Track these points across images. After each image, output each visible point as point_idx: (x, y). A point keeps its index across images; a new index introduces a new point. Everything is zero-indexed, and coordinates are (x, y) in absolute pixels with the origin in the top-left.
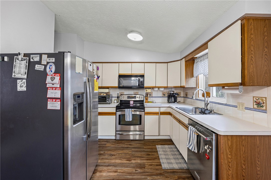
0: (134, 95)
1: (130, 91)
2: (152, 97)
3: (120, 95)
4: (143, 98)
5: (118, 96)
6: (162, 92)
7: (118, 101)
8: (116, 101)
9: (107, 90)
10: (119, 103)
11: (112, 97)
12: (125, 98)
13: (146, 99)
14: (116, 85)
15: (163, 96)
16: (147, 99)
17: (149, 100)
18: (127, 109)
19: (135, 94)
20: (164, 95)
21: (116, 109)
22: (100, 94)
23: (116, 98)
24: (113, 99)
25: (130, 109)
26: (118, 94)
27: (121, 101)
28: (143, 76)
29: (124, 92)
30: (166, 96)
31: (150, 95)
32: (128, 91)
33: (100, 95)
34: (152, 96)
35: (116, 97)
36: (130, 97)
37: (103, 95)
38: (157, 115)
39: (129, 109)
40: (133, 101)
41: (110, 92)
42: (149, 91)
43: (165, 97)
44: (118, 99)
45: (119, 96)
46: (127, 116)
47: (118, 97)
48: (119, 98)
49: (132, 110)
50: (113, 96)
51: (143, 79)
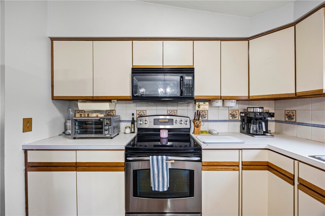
0: (168, 117)
1: (159, 108)
2: (207, 121)
3: (138, 116)
4: (188, 123)
5: (133, 118)
6: (229, 110)
7: (133, 131)
8: (128, 131)
9: (105, 106)
10: (135, 134)
11: (120, 121)
12: (149, 124)
13: (195, 126)
14: (128, 93)
15: (231, 118)
16: (198, 126)
17: (202, 128)
18: (155, 157)
19: (171, 114)
20: (233, 116)
21: (126, 156)
22: (88, 115)
23: (129, 124)
24: (123, 125)
25: (165, 157)
26: (133, 114)
27: (139, 129)
28: (190, 71)
29: (146, 110)
30: (237, 118)
31: (204, 116)
32: (155, 108)
33: (88, 117)
34: (206, 118)
35: (128, 121)
36: (160, 121)
37: (97, 116)
38: (234, 170)
39: (160, 157)
40: (167, 131)
41: (115, 111)
42: (204, 106)
43: (237, 121)
44: (133, 126)
45: (135, 119)
46: (156, 176)
47: (133, 122)
48: (136, 123)
49: (170, 158)
50: (122, 119)
51: (190, 78)
